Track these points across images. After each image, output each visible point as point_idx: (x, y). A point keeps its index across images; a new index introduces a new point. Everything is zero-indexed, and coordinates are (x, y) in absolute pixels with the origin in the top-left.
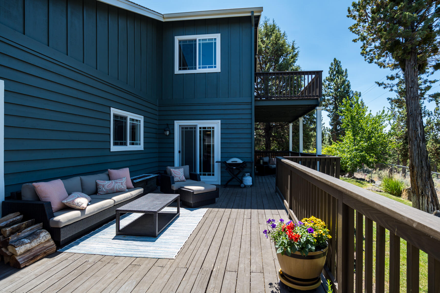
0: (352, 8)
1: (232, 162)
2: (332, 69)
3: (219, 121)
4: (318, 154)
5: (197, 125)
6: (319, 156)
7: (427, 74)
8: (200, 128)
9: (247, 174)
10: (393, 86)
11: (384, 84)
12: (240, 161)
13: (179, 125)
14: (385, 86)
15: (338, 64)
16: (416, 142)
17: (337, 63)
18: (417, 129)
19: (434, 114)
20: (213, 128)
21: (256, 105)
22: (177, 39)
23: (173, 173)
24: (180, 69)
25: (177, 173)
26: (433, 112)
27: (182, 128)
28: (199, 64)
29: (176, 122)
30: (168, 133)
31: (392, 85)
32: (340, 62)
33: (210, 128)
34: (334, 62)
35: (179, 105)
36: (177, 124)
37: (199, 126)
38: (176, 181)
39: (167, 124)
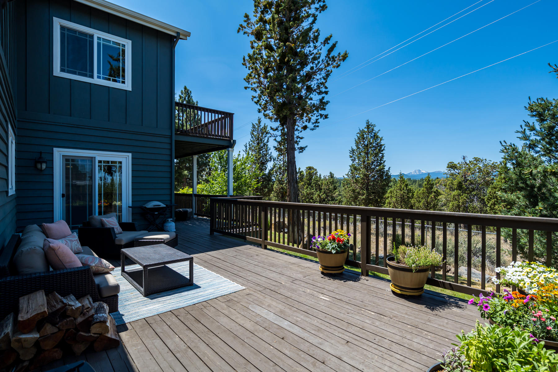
0: (247, 58)
1: (154, 206)
2: (183, 97)
3: (130, 155)
4: (230, 195)
5: (95, 157)
6: (231, 196)
7: (298, 132)
8: (100, 162)
9: (170, 220)
10: (276, 137)
11: (271, 134)
12: (163, 205)
13: (63, 156)
14: (270, 135)
15: (189, 93)
16: (293, 184)
17: (187, 92)
18: (294, 173)
19: (276, 159)
20: (120, 163)
21: (176, 140)
22: (58, 23)
23: (107, 223)
24: (62, 70)
25: (113, 223)
26: (276, 158)
27: (67, 160)
28: (99, 72)
29: (55, 150)
30: (44, 166)
31: (275, 135)
32: (191, 92)
33: (115, 162)
34: (185, 91)
35: (61, 124)
36: (59, 154)
37: (98, 159)
38: (118, 233)
39: (41, 153)
